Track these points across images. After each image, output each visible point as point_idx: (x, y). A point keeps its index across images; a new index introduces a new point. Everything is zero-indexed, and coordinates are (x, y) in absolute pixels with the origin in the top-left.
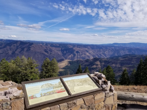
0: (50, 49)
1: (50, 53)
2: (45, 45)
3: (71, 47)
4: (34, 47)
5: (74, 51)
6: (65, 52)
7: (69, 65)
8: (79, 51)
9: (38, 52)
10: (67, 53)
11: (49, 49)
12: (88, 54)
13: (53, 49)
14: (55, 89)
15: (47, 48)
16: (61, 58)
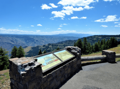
0: (16, 39)
1: (16, 43)
2: (11, 37)
3: (32, 37)
4: (2, 39)
5: (34, 40)
6: (28, 41)
7: (32, 50)
8: (38, 40)
9: (6, 43)
10: (29, 42)
11: (14, 40)
12: (44, 41)
13: (18, 39)
14: (52, 59)
15: (12, 39)
16: (25, 46)
